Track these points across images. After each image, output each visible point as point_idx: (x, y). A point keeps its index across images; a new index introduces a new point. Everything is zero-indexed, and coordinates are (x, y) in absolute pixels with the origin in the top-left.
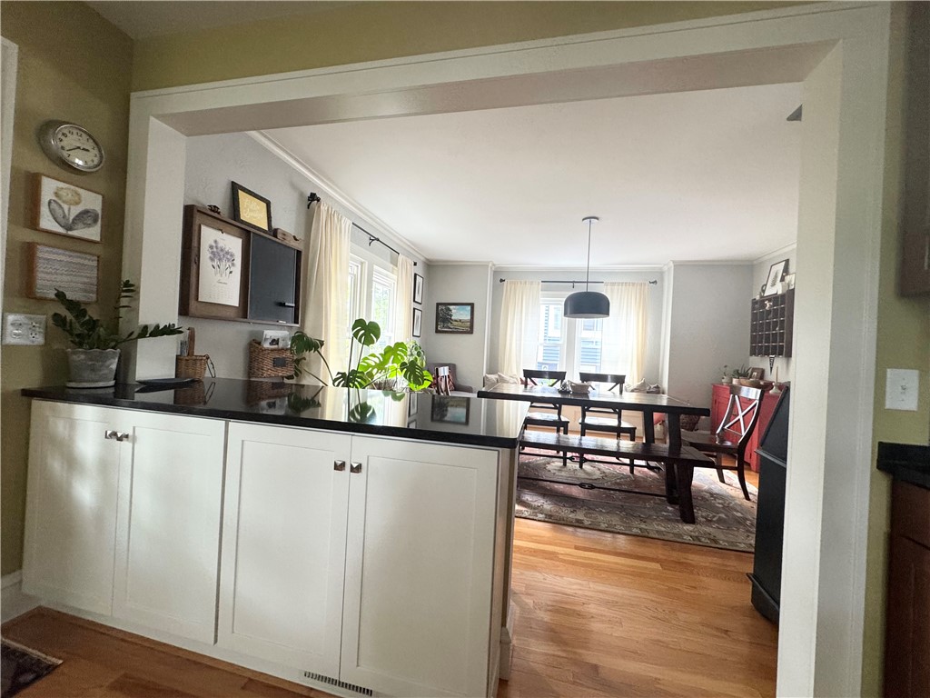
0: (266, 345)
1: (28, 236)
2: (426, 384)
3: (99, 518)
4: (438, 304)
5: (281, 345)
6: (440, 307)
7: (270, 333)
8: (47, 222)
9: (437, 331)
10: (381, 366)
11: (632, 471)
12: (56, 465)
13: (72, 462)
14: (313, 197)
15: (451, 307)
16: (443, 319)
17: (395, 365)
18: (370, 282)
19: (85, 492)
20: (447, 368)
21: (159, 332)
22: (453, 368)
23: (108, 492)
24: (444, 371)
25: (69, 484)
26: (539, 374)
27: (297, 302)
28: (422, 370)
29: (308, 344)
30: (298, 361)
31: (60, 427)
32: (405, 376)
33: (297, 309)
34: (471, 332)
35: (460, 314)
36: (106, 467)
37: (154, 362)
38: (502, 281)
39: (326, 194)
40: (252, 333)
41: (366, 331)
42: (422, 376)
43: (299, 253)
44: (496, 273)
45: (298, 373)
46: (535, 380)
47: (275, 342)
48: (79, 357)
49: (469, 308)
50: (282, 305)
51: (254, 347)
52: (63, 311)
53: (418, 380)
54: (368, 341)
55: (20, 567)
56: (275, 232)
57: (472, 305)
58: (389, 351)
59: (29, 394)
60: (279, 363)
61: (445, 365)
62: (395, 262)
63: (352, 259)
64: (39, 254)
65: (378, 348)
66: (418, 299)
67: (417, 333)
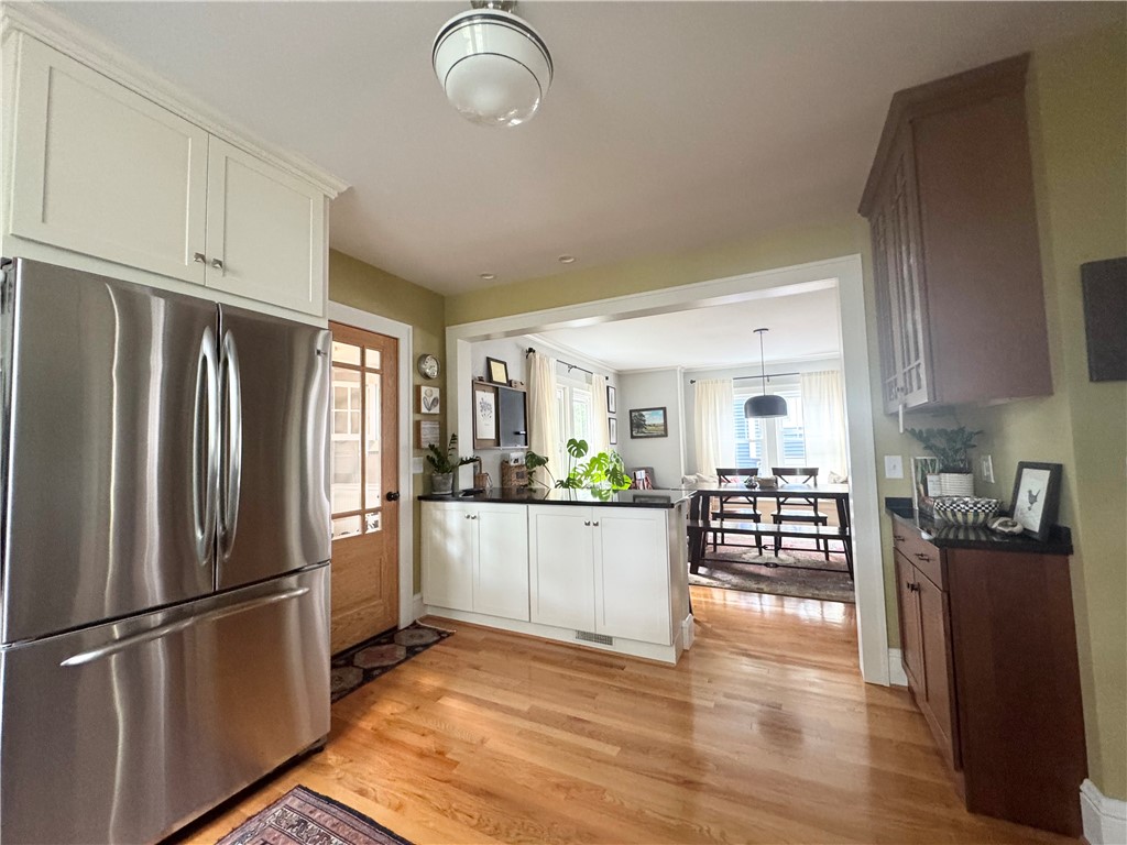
0: (512, 464)
1: (418, 417)
2: (627, 487)
3: (463, 560)
4: (631, 412)
5: (520, 462)
6: (633, 414)
7: (514, 455)
8: (424, 410)
9: (632, 437)
10: (587, 474)
11: (827, 558)
12: (437, 535)
13: (445, 533)
14: (531, 350)
15: (644, 413)
16: (637, 425)
17: (599, 472)
18: (571, 401)
19: (454, 548)
20: (643, 472)
21: (467, 462)
22: (650, 471)
23: (467, 547)
24: (641, 475)
25: (445, 544)
26: (730, 472)
27: (526, 430)
28: (622, 475)
29: (536, 461)
30: (531, 474)
31: (438, 515)
32: (609, 480)
33: (526, 435)
34: (666, 435)
35: (654, 419)
36: (464, 534)
37: (465, 479)
38: (692, 382)
39: (539, 344)
40: (502, 456)
41: (578, 447)
42: (623, 480)
43: (525, 393)
44: (687, 373)
45: (531, 481)
46: (729, 477)
47: (516, 460)
48: (439, 478)
49: (662, 412)
50: (518, 433)
51: (504, 465)
52: (432, 454)
53: (620, 482)
54: (580, 455)
55: (420, 591)
56: (510, 383)
57: (664, 409)
58: (594, 460)
59: (420, 498)
60: (520, 476)
61: (640, 469)
62: (589, 381)
63: (558, 387)
64: (422, 426)
65: (586, 459)
66: (612, 409)
67: (613, 441)
